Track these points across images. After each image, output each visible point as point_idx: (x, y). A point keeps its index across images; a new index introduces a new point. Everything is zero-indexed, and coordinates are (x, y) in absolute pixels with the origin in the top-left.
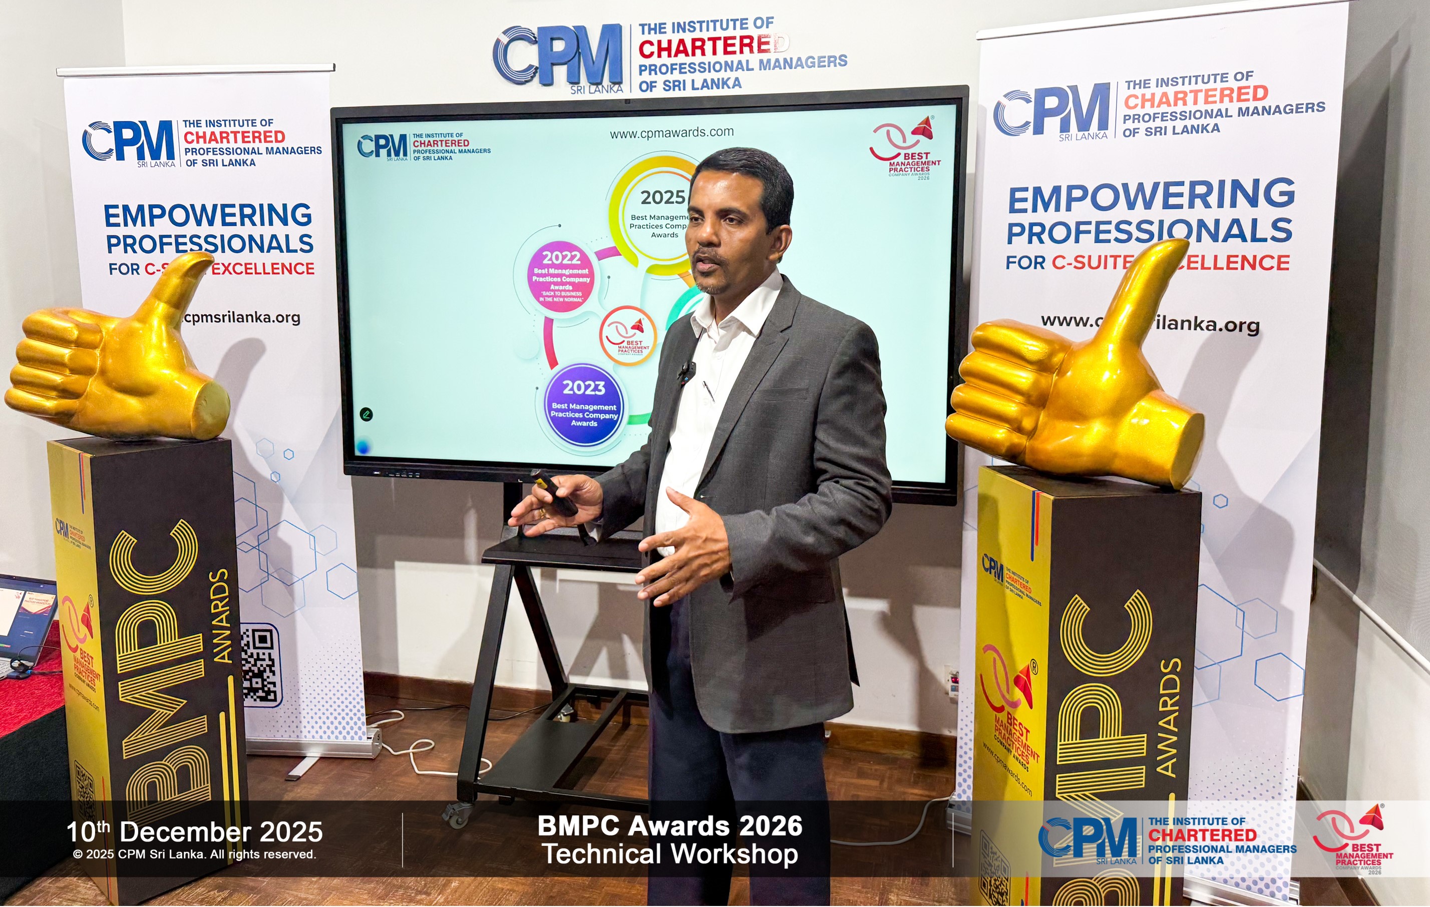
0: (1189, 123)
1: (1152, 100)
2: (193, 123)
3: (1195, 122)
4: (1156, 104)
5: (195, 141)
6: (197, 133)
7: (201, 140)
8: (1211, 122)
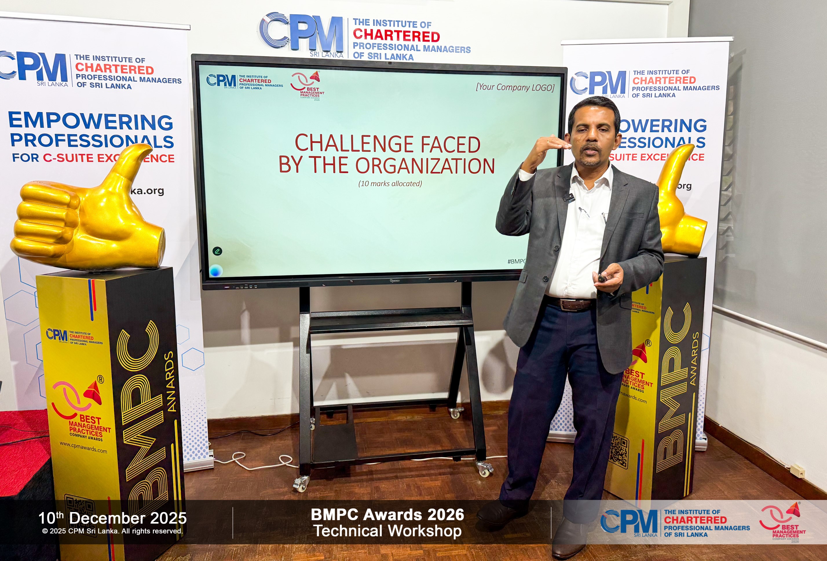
0: (662, 92)
1: (646, 80)
2: (83, 57)
3: (665, 92)
4: (647, 82)
5: (85, 70)
6: (86, 64)
7: (89, 69)
8: (672, 92)
